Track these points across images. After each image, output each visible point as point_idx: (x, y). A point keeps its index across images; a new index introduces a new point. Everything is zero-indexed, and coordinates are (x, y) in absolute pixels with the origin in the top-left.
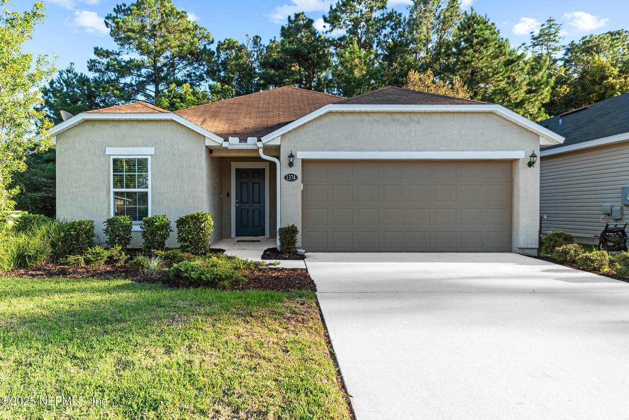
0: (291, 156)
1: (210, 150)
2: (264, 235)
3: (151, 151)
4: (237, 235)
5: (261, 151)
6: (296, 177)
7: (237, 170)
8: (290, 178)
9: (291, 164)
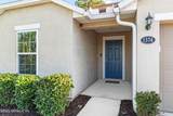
0: (149, 18)
1: (79, 24)
2: (121, 78)
3: (38, 26)
4: (107, 77)
5: (118, 18)
6: (154, 40)
7: (107, 42)
8: (148, 40)
9: (148, 27)
